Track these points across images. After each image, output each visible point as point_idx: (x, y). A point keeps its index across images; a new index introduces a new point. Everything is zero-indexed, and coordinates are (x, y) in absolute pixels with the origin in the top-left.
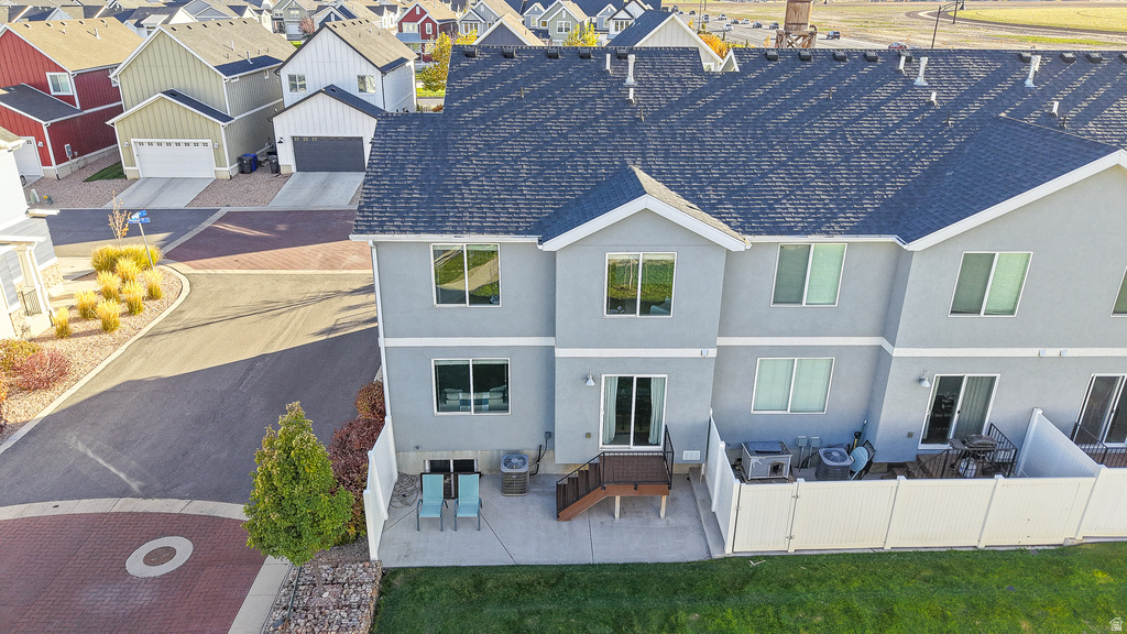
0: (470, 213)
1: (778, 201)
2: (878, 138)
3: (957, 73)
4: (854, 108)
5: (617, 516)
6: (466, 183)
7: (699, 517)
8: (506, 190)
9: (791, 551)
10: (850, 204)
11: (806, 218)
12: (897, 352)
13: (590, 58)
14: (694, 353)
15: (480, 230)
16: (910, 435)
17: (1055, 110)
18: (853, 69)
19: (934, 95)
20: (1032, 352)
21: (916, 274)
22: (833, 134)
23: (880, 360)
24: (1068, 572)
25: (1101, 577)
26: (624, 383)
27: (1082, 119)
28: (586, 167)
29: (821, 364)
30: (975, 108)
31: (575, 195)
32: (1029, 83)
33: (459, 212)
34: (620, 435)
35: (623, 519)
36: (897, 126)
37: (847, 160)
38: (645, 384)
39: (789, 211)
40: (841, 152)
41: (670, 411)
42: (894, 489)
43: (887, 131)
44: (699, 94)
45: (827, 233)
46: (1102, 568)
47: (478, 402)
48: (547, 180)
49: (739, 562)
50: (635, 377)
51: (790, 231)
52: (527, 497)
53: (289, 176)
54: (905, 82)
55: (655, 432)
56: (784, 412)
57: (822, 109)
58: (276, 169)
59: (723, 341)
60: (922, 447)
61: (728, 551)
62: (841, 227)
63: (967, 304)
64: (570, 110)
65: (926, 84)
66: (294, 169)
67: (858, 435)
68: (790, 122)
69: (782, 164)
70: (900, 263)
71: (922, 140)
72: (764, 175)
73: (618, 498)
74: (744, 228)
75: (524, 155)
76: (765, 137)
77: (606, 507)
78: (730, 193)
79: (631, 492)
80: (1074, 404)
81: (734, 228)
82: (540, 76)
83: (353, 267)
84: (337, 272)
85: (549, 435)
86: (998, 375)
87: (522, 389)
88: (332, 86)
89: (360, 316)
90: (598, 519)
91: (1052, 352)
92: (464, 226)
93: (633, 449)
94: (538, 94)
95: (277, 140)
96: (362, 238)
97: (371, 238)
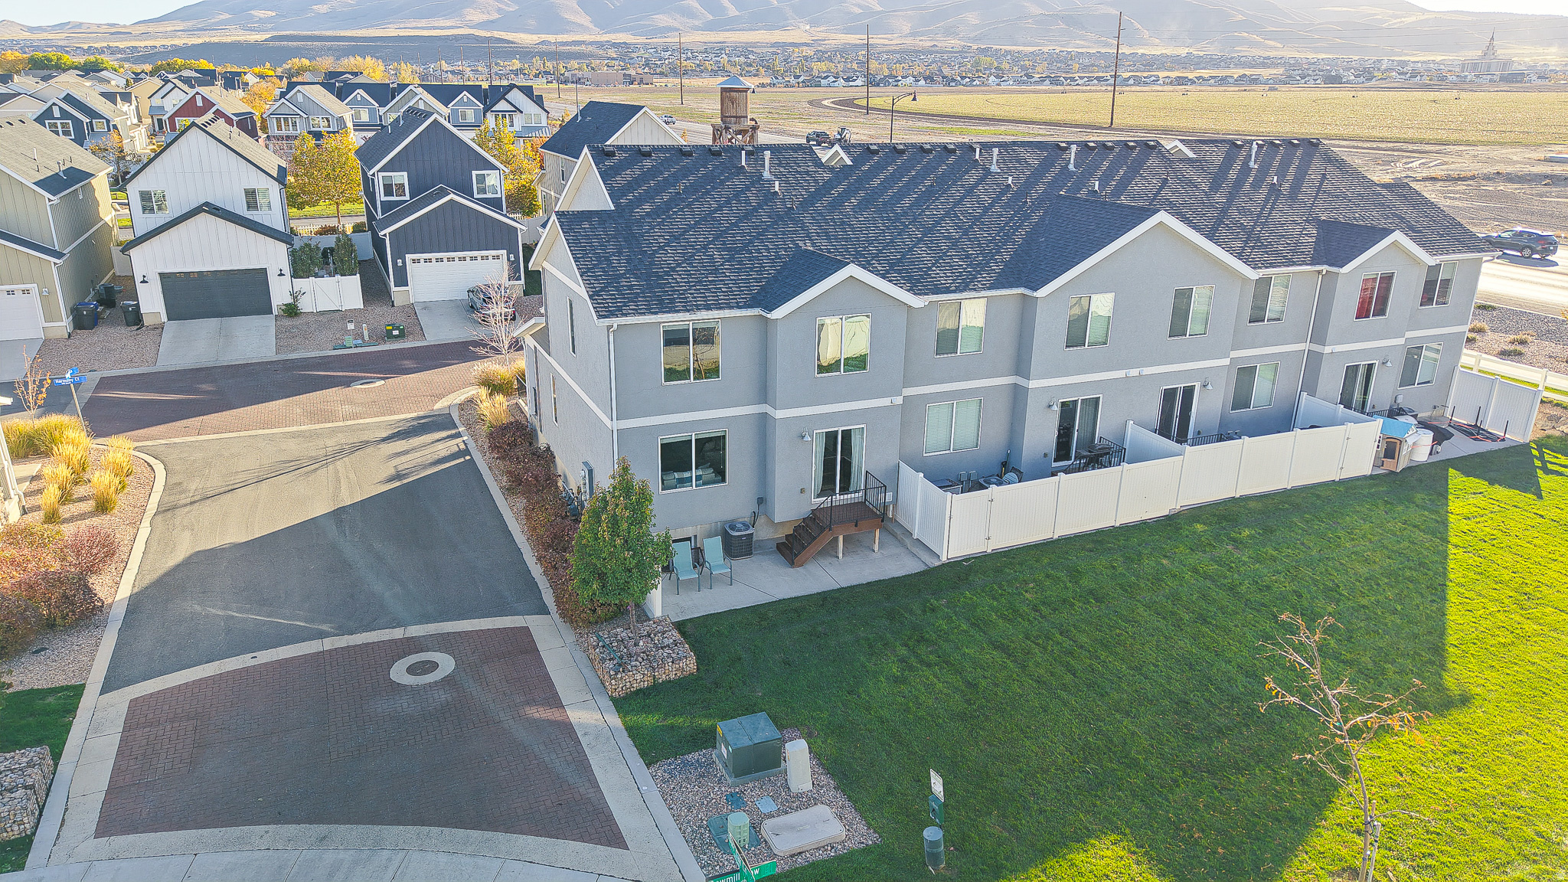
0: (690, 294)
1: (929, 269)
2: (982, 215)
3: (1018, 161)
4: (956, 192)
5: (841, 555)
6: (673, 269)
7: (906, 545)
8: (710, 274)
9: (989, 551)
10: (982, 267)
11: (956, 280)
12: (1033, 384)
13: (721, 155)
14: (885, 402)
15: (708, 308)
16: (1045, 455)
17: (1096, 188)
18: (941, 160)
19: (1010, 178)
20: (1121, 374)
21: (1042, 316)
22: (947, 214)
23: (1018, 396)
24: (1178, 529)
25: (1199, 527)
26: (831, 437)
27: (1118, 191)
28: (768, 250)
29: (973, 407)
30: (1041, 188)
31: (771, 274)
32: (1071, 167)
33: (681, 294)
34: (827, 487)
35: (846, 558)
36: (992, 205)
37: (966, 233)
38: (847, 435)
39: (940, 275)
40: (960, 228)
41: (864, 459)
42: (1057, 483)
43: (986, 210)
44: (828, 186)
45: (975, 290)
46: (1198, 522)
47: (698, 478)
48: (740, 263)
49: (954, 565)
50: (841, 429)
51: (948, 291)
52: (754, 558)
53: (161, 327)
54: (983, 169)
55: (858, 480)
56: (947, 452)
57: (929, 195)
58: (135, 318)
59: (907, 392)
60: (1054, 463)
61: (944, 559)
62: (982, 285)
63: (1076, 337)
64: (728, 202)
65: (999, 171)
66: (164, 318)
67: (1004, 464)
68: (912, 205)
69: (920, 240)
70: (1027, 307)
71: (1014, 216)
72: (911, 250)
73: (841, 538)
74: (915, 288)
75: (710, 243)
76: (897, 219)
77: (830, 550)
78: (892, 266)
79: (852, 530)
80: (1153, 410)
81: (908, 291)
82: (685, 172)
83: (355, 416)
84: (341, 424)
85: (761, 501)
86: (1101, 396)
87: (737, 459)
88: (207, 204)
89: (420, 460)
90: (825, 562)
91: (1134, 372)
92: (690, 306)
93: (839, 499)
94: (692, 189)
95: (138, 279)
96: (607, 322)
97: (616, 322)
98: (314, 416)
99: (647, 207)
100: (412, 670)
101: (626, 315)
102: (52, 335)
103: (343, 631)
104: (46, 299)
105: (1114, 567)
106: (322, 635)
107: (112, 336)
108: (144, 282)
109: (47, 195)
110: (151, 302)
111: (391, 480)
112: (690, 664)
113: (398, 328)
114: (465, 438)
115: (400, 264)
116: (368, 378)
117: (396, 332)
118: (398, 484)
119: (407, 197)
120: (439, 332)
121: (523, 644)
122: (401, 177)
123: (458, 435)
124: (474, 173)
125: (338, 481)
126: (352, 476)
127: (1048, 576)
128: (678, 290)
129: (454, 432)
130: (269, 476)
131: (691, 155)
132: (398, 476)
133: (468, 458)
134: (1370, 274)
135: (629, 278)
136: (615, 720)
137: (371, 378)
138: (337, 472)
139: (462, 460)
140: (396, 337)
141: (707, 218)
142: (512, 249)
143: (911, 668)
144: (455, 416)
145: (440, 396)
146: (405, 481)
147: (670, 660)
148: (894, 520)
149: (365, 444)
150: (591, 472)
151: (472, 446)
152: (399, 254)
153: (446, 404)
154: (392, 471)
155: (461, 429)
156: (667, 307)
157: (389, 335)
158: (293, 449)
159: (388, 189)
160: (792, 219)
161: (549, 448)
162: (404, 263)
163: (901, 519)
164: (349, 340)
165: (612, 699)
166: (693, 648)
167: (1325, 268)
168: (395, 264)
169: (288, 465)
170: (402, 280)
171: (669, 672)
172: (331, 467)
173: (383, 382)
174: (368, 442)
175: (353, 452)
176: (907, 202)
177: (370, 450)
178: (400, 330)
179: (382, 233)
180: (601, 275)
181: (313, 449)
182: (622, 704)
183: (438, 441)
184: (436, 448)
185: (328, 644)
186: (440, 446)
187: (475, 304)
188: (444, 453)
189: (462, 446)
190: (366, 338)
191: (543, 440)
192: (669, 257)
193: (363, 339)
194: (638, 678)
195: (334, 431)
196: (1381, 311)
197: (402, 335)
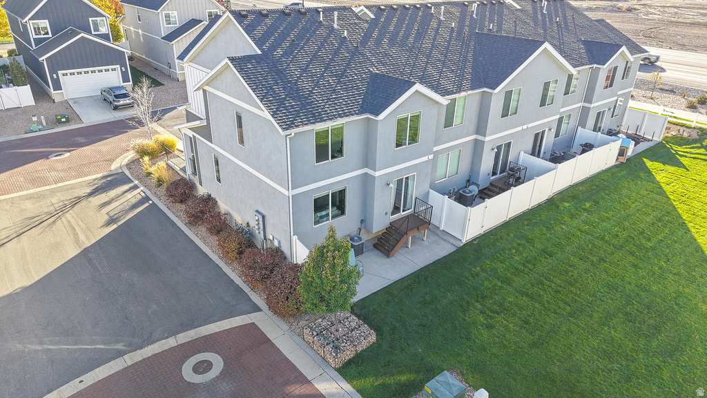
0: (327, 108)
1: (439, 80)
2: (448, 46)
4: (430, 33)
5: (410, 247)
6: (311, 92)
7: (437, 235)
8: (332, 93)
9: (482, 232)
10: (462, 77)
11: (454, 86)
12: (487, 139)
13: (307, 15)
14: (425, 159)
16: (488, 174)
18: (415, 13)
19: (452, 23)
20: (519, 129)
21: (493, 103)
22: (433, 46)
24: (557, 206)
26: (400, 182)
28: (356, 75)
29: (457, 153)
30: (467, 29)
31: (364, 90)
32: (474, 16)
33: (323, 109)
35: (412, 248)
36: (450, 40)
37: (446, 57)
38: (407, 179)
39: (446, 84)
40: (442, 54)
41: (415, 191)
44: (370, 31)
46: (564, 201)
47: (332, 214)
48: (345, 84)
49: (470, 244)
50: (404, 177)
51: (453, 93)
52: (364, 254)
55: (411, 202)
56: (445, 179)
59: (435, 149)
60: (492, 178)
61: (464, 241)
62: (467, 88)
63: (505, 112)
64: (323, 45)
65: (444, 19)
67: (468, 181)
70: (488, 100)
71: (462, 45)
72: (425, 69)
73: (410, 238)
76: (411, 51)
77: (405, 245)
79: (413, 233)
81: (439, 94)
82: (291, 27)
83: (62, 180)
84: (54, 186)
85: (362, 221)
86: (512, 141)
87: (351, 203)
89: (121, 207)
90: (403, 251)
92: (331, 116)
93: (402, 214)
94: (300, 37)
96: (288, 132)
97: (293, 131)
98: (35, 182)
99: (280, 51)
100: (195, 369)
101: (297, 126)
103: (133, 347)
105: (544, 234)
106: (120, 354)
111: (108, 223)
112: (373, 338)
113: (64, 117)
114: (142, 188)
115: (55, 77)
116: (57, 152)
117: (63, 120)
118: (115, 226)
119: (50, 35)
120: (94, 116)
121: (254, 335)
122: (44, 23)
123: (136, 187)
124: (90, 19)
125: (74, 229)
126: (81, 224)
127: (518, 244)
128: (320, 106)
129: (132, 184)
130: (23, 230)
131: (290, 15)
132: (112, 221)
133: (151, 202)
134: (610, 69)
135: (289, 100)
137: (62, 151)
138: (69, 222)
139: (147, 205)
140: (64, 122)
141: (315, 56)
142: (123, 64)
144: (127, 173)
145: (112, 161)
146: (120, 223)
147: (362, 338)
149: (78, 200)
150: (264, 217)
151: (148, 193)
152: (53, 70)
153: (118, 165)
154: (107, 217)
155: (136, 182)
156: (318, 118)
157: (59, 122)
158: (31, 208)
159: (37, 30)
160: (360, 54)
161: (210, 195)
162: (58, 76)
164: (34, 127)
165: (335, 368)
167: (595, 66)
168: (52, 77)
169: (33, 220)
170: (58, 86)
172: (64, 219)
173: (68, 154)
174: (79, 198)
175: (73, 206)
177: (84, 203)
178: (66, 118)
179: (41, 59)
180: (272, 100)
181: (45, 206)
182: (343, 371)
183: (126, 192)
184: (125, 199)
185: (129, 359)
186: (129, 196)
187: (111, 98)
188: (134, 201)
189: (143, 194)
190: (44, 124)
191: (202, 191)
192: (305, 85)
193: (42, 125)
195: (53, 192)
196: (611, 84)
197: (68, 121)
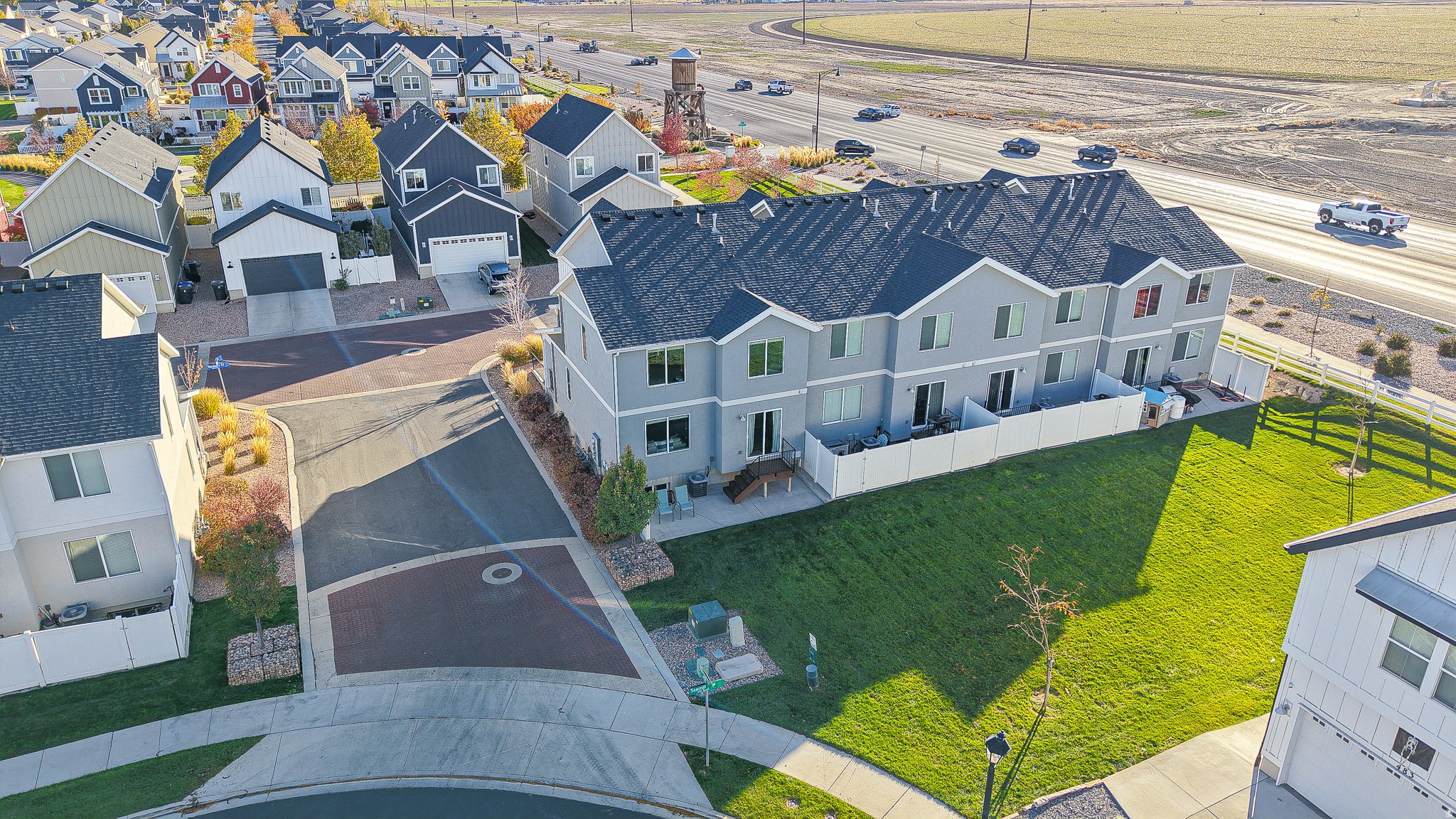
0: (665, 328)
1: (825, 300)
2: (865, 254)
3: (894, 206)
4: (847, 236)
5: (766, 495)
6: (653, 310)
7: (809, 488)
8: (678, 312)
9: (864, 491)
10: (862, 296)
11: (843, 308)
12: (896, 376)
13: (682, 215)
14: (796, 392)
15: (677, 338)
16: (907, 422)
17: (949, 227)
18: (837, 209)
19: (887, 223)
20: (959, 366)
21: (902, 332)
22: (840, 255)
23: (887, 383)
24: (993, 474)
25: (1008, 472)
26: (759, 417)
27: (963, 230)
28: (716, 291)
29: (857, 390)
30: (909, 229)
31: (718, 310)
32: (933, 209)
33: (660, 329)
34: (757, 449)
35: (769, 498)
36: (872, 246)
37: (852, 270)
38: (769, 415)
39: (833, 305)
40: (848, 266)
41: (783, 430)
42: (910, 446)
43: (868, 249)
44: (758, 235)
45: (856, 315)
46: (1008, 468)
47: (671, 445)
48: (697, 302)
49: (840, 501)
50: (765, 412)
51: (837, 317)
52: (708, 498)
53: (244, 301)
54: (868, 215)
55: (778, 443)
56: (839, 421)
57: (829, 238)
58: (222, 294)
59: (810, 384)
60: (913, 428)
61: (833, 497)
62: (862, 311)
63: (927, 343)
64: (688, 254)
65: (880, 215)
66: (245, 294)
67: (879, 428)
68: (815, 249)
69: (820, 277)
70: (892, 327)
71: (887, 253)
72: (813, 285)
73: (766, 484)
74: (814, 318)
75: (677, 288)
76: (805, 261)
77: (758, 492)
78: (800, 299)
79: (773, 478)
80: (984, 391)
81: (809, 319)
82: (659, 231)
83: (412, 382)
84: (403, 388)
85: (712, 459)
86: (946, 381)
87: (697, 433)
88: (273, 203)
89: (468, 419)
90: (756, 499)
91: (969, 364)
92: (666, 337)
93: (764, 456)
94: (663, 245)
95: (225, 265)
96: (613, 351)
97: (618, 351)
98: (384, 381)
99: (634, 262)
100: (495, 574)
101: (624, 346)
102: (163, 310)
103: (446, 549)
104: (158, 283)
105: (945, 502)
106: (433, 552)
107: (206, 308)
108: (230, 267)
109: (155, 202)
110: (235, 282)
111: (450, 436)
112: (670, 570)
113: (428, 301)
114: (497, 401)
115: (424, 246)
116: (413, 346)
117: (426, 305)
118: (456, 439)
119: (426, 188)
120: (462, 302)
121: (561, 558)
122: (420, 173)
123: (491, 398)
124: (478, 167)
125: (413, 437)
126: (422, 433)
127: (900, 509)
128: (657, 326)
129: (488, 395)
130: (363, 433)
131: (662, 217)
132: (455, 433)
133: (502, 417)
134: (1144, 287)
135: (625, 318)
136: (626, 605)
137: (418, 346)
138: (411, 430)
139: (498, 419)
140: (426, 308)
141: (674, 268)
142: (511, 232)
143: (807, 571)
144: (486, 381)
145: (471, 364)
146: (461, 437)
147: (658, 568)
148: (802, 469)
149: (423, 407)
150: (599, 440)
151: (503, 407)
152: (423, 238)
153: (477, 370)
154: (450, 429)
155: (493, 393)
156: (650, 339)
157: (421, 307)
158: (373, 410)
159: (410, 183)
160: (732, 265)
161: (563, 415)
162: (427, 245)
163: (806, 468)
164: (391, 312)
165: (622, 591)
166: (672, 560)
167: (1110, 284)
168: (420, 246)
169: (374, 424)
170: (426, 258)
171: (657, 576)
172: (405, 426)
173: (425, 350)
174: (426, 404)
175: (417, 413)
176: (812, 246)
177: (429, 411)
178: (430, 303)
179: (411, 222)
180: (607, 317)
181: (388, 411)
182: (630, 595)
183: (478, 403)
184: (474, 411)
185: (438, 558)
186: (480, 407)
187: (489, 278)
188: (484, 414)
189: (496, 408)
190: (403, 309)
191: (558, 408)
192: (649, 301)
193: (401, 310)
194: (639, 579)
195: (399, 395)
196: (1153, 310)
197: (431, 306)
